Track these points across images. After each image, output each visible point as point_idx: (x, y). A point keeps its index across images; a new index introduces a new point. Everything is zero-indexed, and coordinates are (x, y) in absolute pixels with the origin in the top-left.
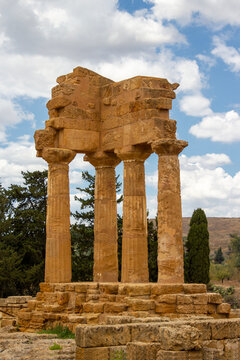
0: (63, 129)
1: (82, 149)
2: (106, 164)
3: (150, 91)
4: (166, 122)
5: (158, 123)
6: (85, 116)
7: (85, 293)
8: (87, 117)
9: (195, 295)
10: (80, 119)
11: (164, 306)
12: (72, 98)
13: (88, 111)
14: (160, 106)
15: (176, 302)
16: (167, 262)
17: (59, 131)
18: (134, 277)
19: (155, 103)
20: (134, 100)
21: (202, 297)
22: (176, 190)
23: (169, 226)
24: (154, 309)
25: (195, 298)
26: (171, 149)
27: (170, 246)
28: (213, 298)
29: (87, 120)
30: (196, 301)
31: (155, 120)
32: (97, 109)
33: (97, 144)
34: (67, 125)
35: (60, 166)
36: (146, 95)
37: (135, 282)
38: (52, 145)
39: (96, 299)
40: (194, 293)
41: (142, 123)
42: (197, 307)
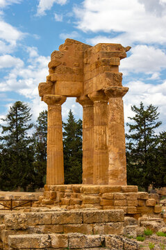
0: (56, 81)
1: (70, 94)
2: (88, 104)
3: (106, 53)
4: (114, 75)
5: (108, 75)
6: (72, 72)
7: (64, 192)
8: (73, 72)
9: (127, 193)
10: (68, 75)
11: (104, 200)
12: (62, 61)
13: (74, 68)
14: (111, 64)
15: (113, 198)
16: (113, 171)
17: (54, 82)
18: (99, 181)
19: (108, 61)
20: (97, 60)
21: (133, 195)
22: (119, 121)
23: (114, 146)
24: (99, 203)
25: (128, 195)
26: (115, 93)
27: (115, 159)
28: (141, 195)
29: (74, 75)
30: (128, 198)
31: (106, 73)
32: (81, 66)
33: (81, 91)
34: (59, 79)
35: (54, 107)
36: (103, 56)
37: (100, 184)
38: (50, 93)
39: (68, 196)
40: (128, 192)
41: (100, 76)
42: (129, 202)
